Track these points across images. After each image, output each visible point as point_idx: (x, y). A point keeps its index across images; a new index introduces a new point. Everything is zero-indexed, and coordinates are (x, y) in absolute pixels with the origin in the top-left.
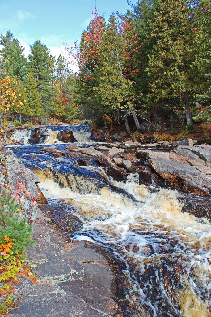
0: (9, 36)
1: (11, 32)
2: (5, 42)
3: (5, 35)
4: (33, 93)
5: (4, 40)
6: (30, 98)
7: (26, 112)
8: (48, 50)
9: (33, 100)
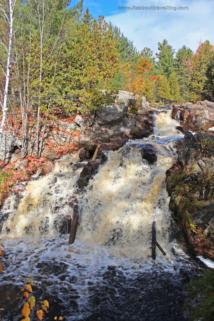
0: (165, 43)
1: (166, 40)
2: (161, 48)
3: (162, 42)
4: (174, 85)
5: (161, 47)
6: (172, 89)
7: (167, 97)
8: (192, 52)
9: (174, 90)
